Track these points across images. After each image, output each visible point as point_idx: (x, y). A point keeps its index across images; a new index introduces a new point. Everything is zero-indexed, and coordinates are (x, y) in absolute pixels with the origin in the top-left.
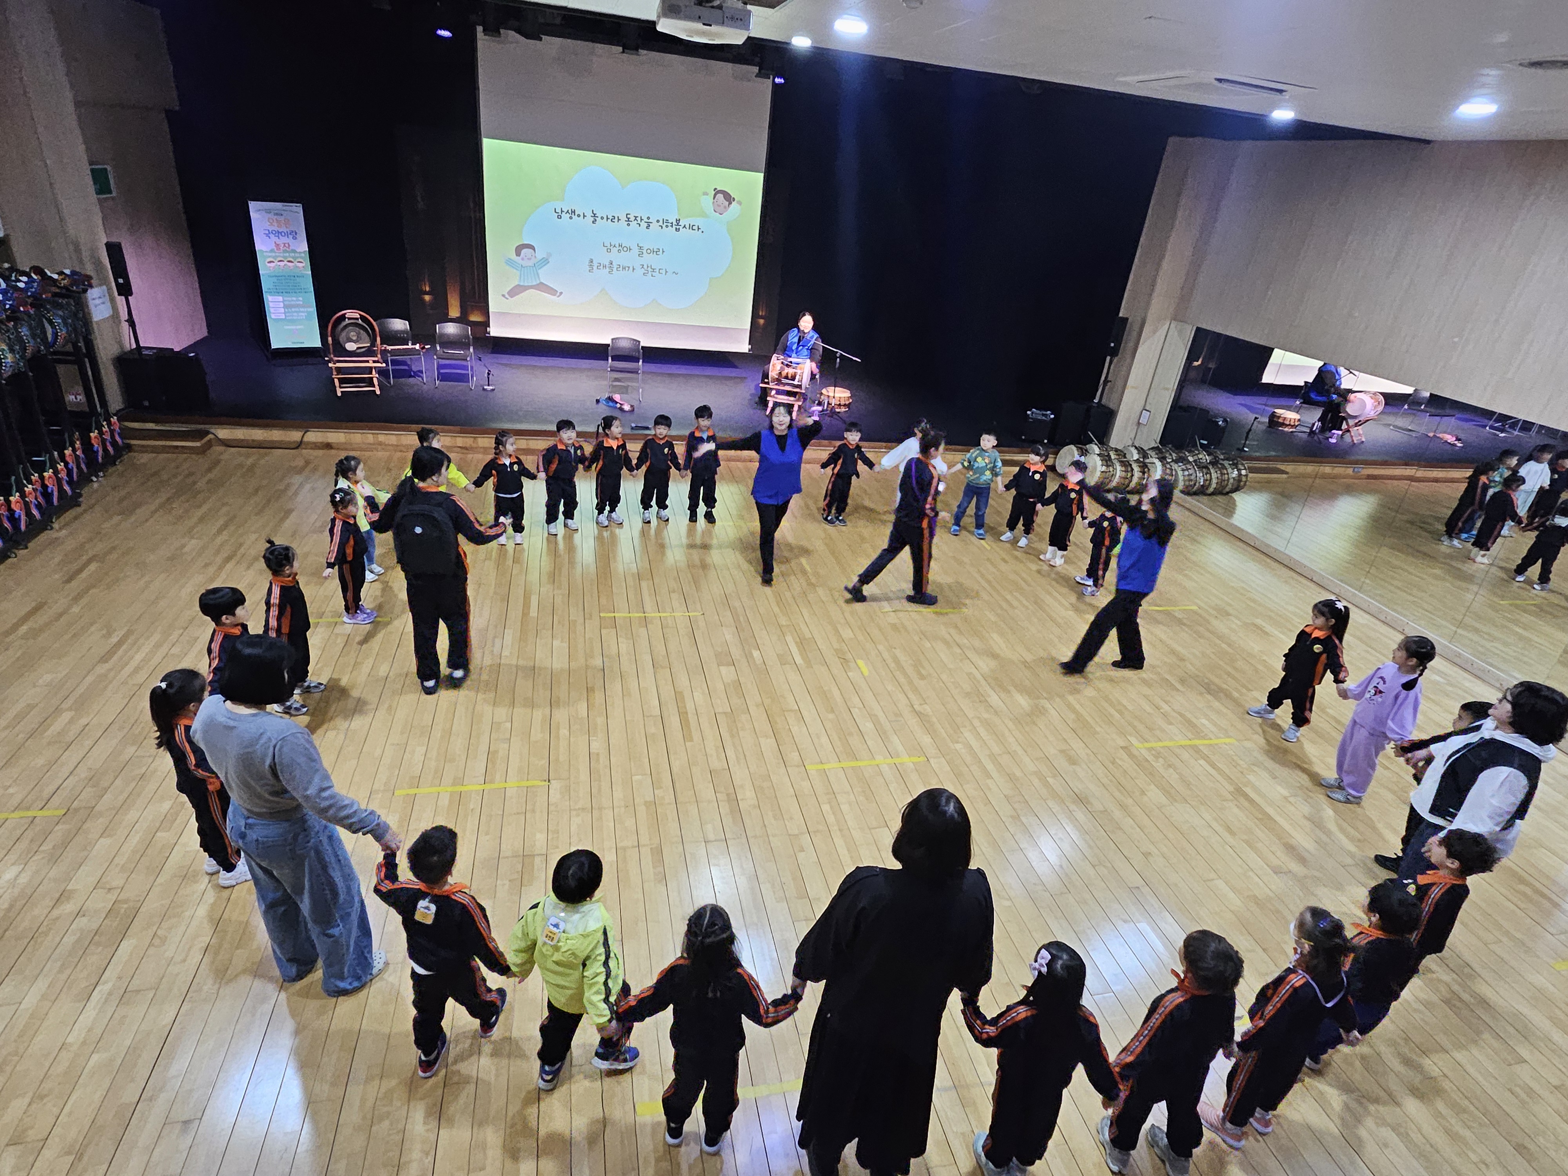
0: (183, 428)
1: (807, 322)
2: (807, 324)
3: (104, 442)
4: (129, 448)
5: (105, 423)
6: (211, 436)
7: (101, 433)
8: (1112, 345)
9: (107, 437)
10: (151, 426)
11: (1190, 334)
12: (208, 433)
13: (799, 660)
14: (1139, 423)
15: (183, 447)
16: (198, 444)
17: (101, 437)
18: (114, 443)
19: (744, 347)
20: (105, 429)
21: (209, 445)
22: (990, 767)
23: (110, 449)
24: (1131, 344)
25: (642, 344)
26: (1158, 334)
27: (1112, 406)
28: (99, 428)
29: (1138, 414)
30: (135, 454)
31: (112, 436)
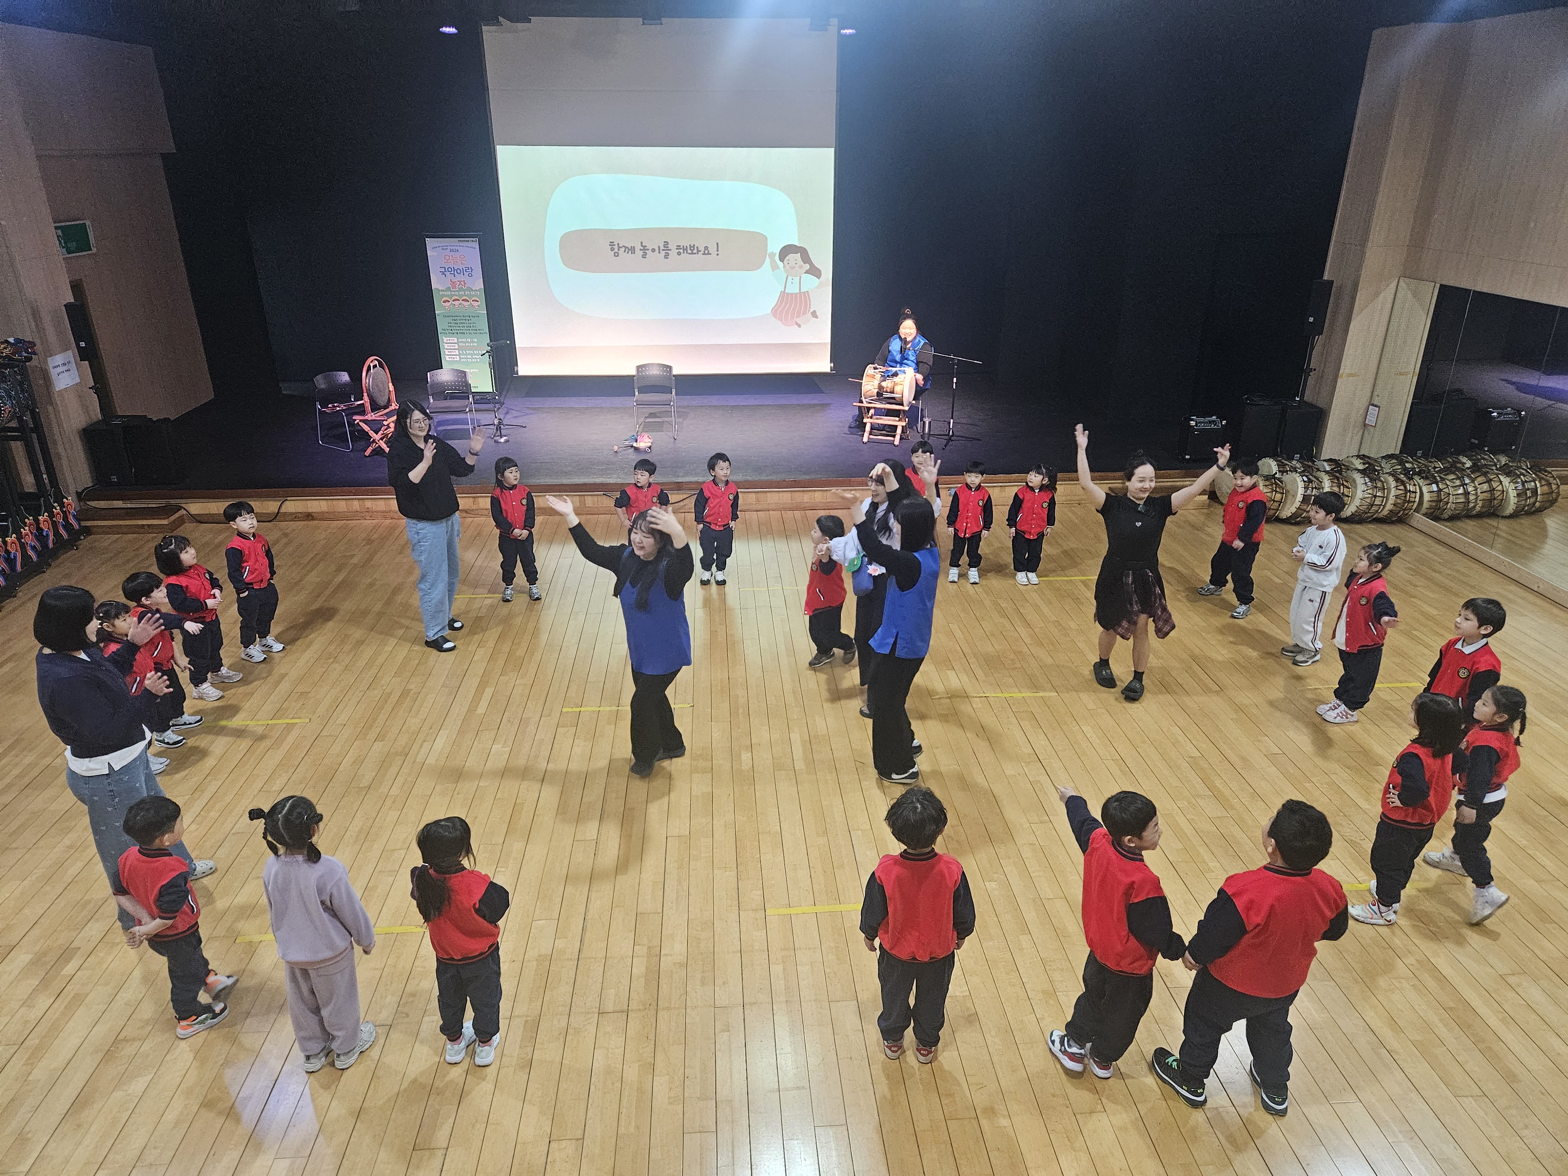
0: (153, 504)
1: (908, 328)
2: (908, 331)
3: (54, 524)
4: (87, 531)
5: (56, 504)
6: (183, 512)
7: (52, 515)
8: (1311, 319)
9: (60, 519)
10: (119, 504)
11: (1430, 295)
12: (180, 508)
13: (800, 765)
14: (1365, 425)
15: (148, 526)
16: (165, 522)
17: (51, 520)
18: (67, 526)
19: (823, 364)
20: (57, 510)
21: (181, 521)
22: (1030, 916)
23: (62, 531)
24: (1341, 319)
25: (676, 372)
26: (1381, 298)
27: (1321, 404)
28: (49, 509)
29: (1362, 412)
30: (98, 536)
31: (65, 518)
